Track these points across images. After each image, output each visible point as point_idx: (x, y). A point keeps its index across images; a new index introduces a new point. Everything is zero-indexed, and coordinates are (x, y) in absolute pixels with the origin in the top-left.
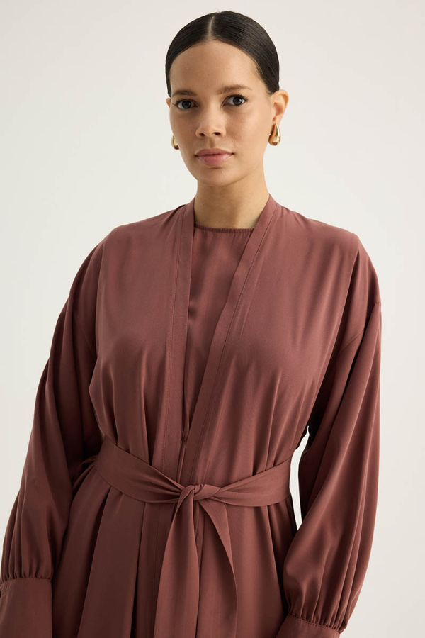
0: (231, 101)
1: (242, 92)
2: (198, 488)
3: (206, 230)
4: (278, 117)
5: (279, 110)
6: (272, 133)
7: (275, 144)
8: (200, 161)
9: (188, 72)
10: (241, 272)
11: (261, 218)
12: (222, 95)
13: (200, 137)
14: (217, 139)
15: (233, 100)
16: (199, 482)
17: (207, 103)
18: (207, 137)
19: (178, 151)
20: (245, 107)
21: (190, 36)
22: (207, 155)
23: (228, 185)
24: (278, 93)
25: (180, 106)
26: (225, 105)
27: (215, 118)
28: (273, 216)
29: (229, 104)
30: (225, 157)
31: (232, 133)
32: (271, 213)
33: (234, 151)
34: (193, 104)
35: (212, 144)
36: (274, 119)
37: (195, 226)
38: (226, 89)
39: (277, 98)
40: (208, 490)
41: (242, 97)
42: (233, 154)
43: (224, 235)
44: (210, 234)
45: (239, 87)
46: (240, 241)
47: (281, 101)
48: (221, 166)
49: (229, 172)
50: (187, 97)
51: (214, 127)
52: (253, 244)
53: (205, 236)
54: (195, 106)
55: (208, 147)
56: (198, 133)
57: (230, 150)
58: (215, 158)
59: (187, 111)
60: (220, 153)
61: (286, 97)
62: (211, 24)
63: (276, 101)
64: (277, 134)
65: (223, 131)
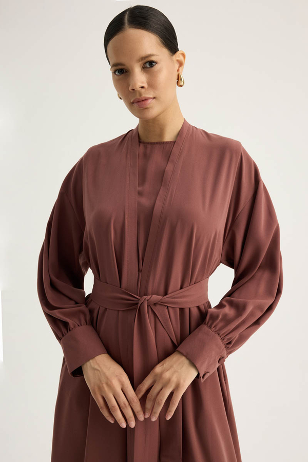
0: (148, 65)
1: (153, 58)
2: (149, 297)
3: (146, 144)
4: (180, 69)
5: (181, 64)
6: (178, 79)
7: (181, 86)
8: (135, 105)
9: (117, 51)
10: (169, 167)
11: (180, 134)
12: (140, 63)
13: (132, 91)
14: (143, 90)
15: (149, 64)
16: (150, 294)
17: (133, 70)
18: (137, 91)
19: (122, 100)
20: (156, 67)
21: (115, 28)
22: (138, 102)
23: (156, 117)
24: (178, 53)
25: (117, 73)
26: (144, 68)
27: (140, 78)
28: (187, 133)
29: (147, 67)
30: (150, 101)
31: (152, 85)
32: (185, 130)
33: (155, 96)
34: (125, 71)
35: (140, 95)
36: (178, 70)
37: (139, 142)
38: (143, 58)
39: (178, 56)
40: (156, 298)
41: (153, 62)
42: (154, 98)
43: (158, 146)
44: (149, 146)
45: (150, 55)
46: (168, 149)
47: (181, 58)
48: (148, 106)
49: (154, 110)
50: (120, 67)
51: (139, 84)
52: (176, 150)
53: (146, 148)
54: (126, 72)
55: (138, 97)
56: (130, 88)
57: (151, 96)
58: (144, 102)
59: (122, 76)
60: (146, 100)
61: (183, 55)
62: (126, 17)
63: (178, 59)
64: (181, 79)
65: (145, 85)
